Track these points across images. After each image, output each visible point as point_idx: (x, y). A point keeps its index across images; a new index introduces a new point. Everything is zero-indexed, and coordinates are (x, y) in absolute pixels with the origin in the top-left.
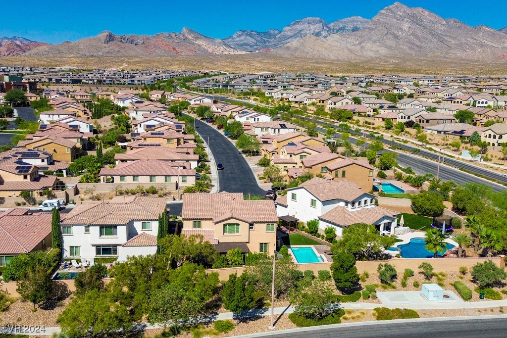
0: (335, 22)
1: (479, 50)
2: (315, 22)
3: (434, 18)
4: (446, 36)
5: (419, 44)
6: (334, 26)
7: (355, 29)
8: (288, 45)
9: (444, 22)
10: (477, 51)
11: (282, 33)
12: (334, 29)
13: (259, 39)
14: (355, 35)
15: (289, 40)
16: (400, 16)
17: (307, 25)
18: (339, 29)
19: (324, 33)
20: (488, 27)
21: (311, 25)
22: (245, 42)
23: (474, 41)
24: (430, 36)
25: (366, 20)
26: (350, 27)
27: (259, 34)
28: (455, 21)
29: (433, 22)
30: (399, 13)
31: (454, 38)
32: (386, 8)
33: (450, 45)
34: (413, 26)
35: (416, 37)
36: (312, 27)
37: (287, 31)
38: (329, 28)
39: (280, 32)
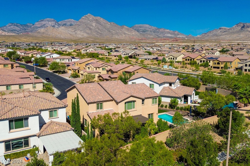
0: (61, 21)
1: (124, 35)
2: (51, 21)
3: (105, 21)
4: (111, 29)
5: (100, 32)
6: (61, 23)
7: (71, 25)
8: (39, 31)
9: (109, 24)
10: (123, 36)
11: (35, 25)
12: (61, 25)
13: (22, 28)
14: (72, 28)
15: (39, 29)
16: (91, 20)
17: (47, 22)
18: (64, 24)
19: (56, 26)
20: (126, 26)
21: (49, 22)
22: (14, 29)
23: (122, 32)
24: (104, 29)
25: (75, 21)
26: (69, 24)
27: (21, 25)
28: (113, 23)
29: (105, 23)
30: (90, 18)
31: (114, 30)
32: (85, 16)
33: (113, 33)
34: (97, 25)
35: (99, 29)
36: (50, 23)
37: (37, 24)
38: (58, 24)
39: (33, 25)
